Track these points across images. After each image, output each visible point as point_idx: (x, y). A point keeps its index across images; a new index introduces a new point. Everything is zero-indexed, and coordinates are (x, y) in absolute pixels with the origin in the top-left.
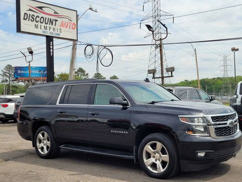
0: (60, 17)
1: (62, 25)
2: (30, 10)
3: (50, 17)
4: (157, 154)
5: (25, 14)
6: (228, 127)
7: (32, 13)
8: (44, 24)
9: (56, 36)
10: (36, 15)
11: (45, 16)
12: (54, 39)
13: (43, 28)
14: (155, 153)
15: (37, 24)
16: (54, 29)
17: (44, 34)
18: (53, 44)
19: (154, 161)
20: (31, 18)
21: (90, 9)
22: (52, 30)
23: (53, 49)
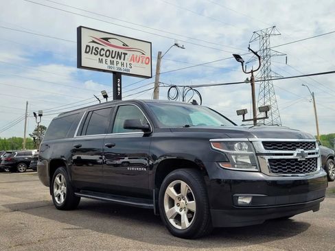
0: (130, 49)
1: (133, 59)
2: (93, 42)
3: (118, 50)
4: (182, 201)
5: (87, 46)
6: (296, 160)
7: (95, 45)
8: (110, 58)
9: (125, 72)
10: (100, 47)
11: (111, 49)
12: (122, 76)
13: (109, 62)
14: (179, 199)
15: (101, 58)
16: (122, 64)
17: (110, 70)
18: (121, 81)
19: (178, 211)
20: (94, 51)
21: (176, 44)
22: (119, 65)
23: (121, 87)
